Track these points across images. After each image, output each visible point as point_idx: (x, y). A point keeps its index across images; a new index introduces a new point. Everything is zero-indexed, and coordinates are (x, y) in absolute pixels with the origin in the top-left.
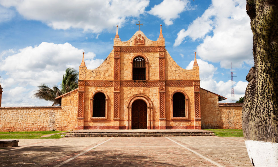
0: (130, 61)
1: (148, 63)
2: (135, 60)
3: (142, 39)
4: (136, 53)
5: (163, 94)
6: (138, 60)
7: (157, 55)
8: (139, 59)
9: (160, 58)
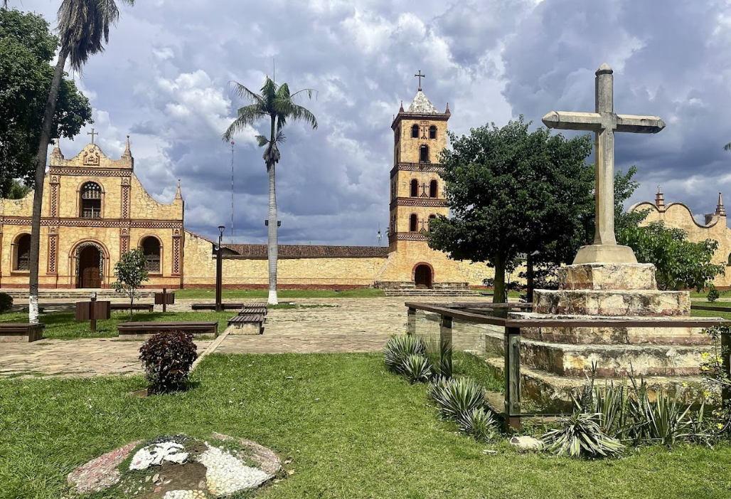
0: (75, 189)
1: (104, 193)
2: (86, 187)
3: (95, 157)
4: (86, 177)
5: (125, 239)
6: (90, 188)
7: (119, 181)
8: (92, 187)
9: (123, 186)
